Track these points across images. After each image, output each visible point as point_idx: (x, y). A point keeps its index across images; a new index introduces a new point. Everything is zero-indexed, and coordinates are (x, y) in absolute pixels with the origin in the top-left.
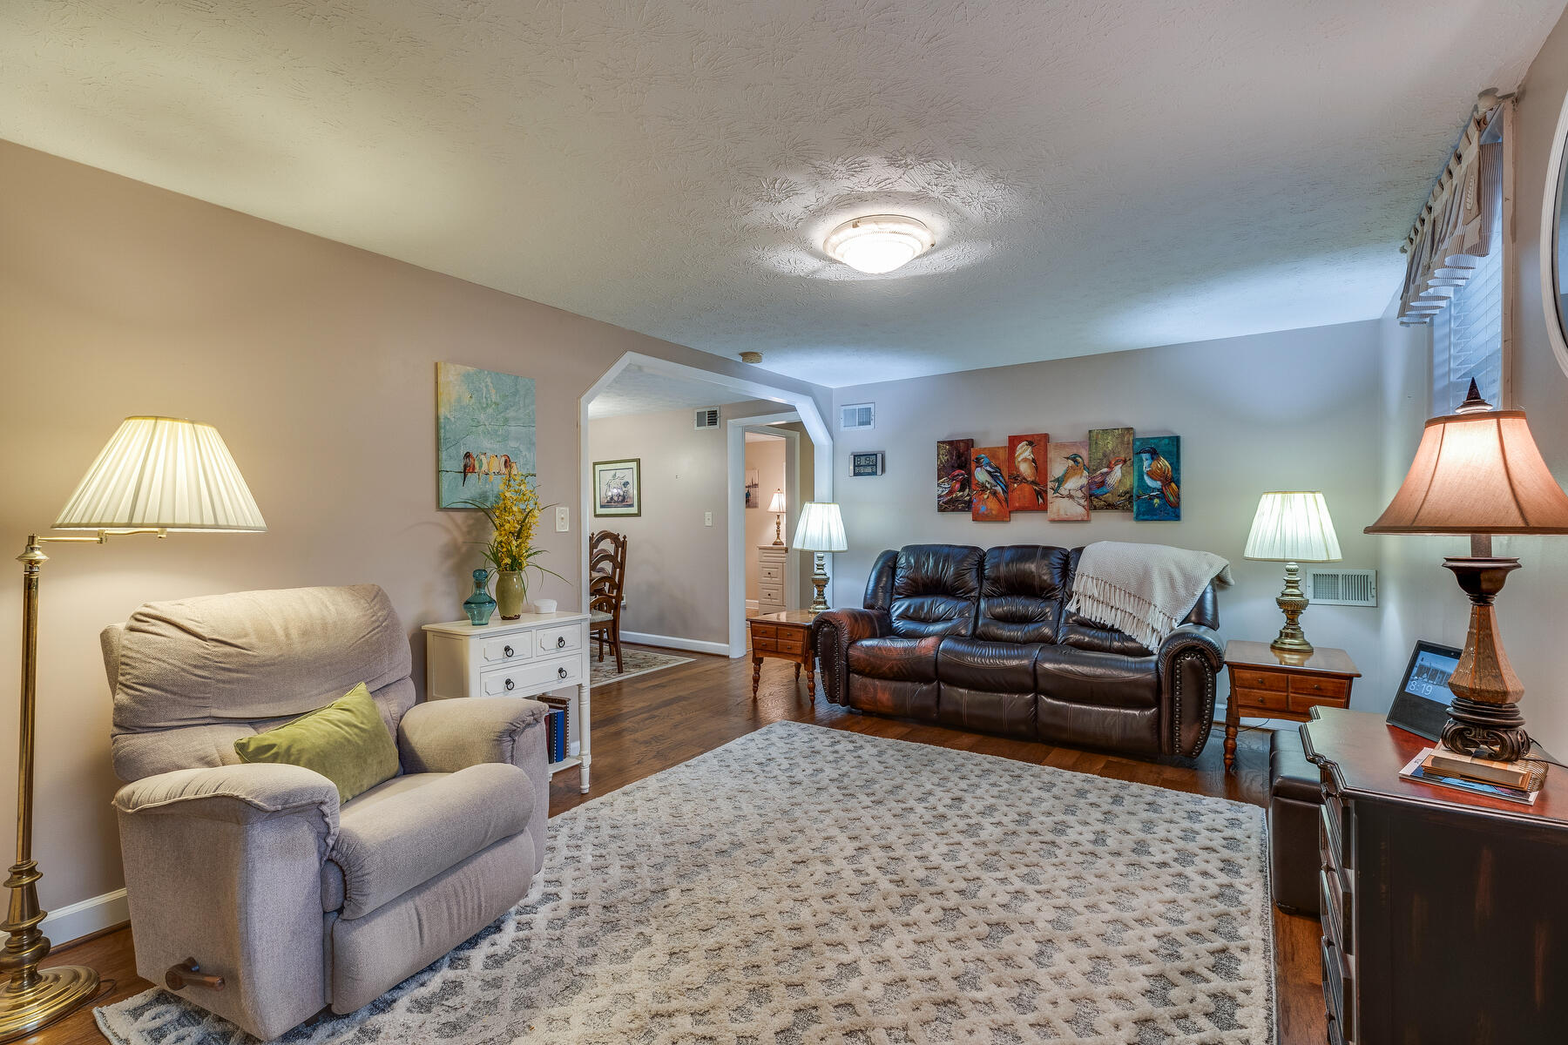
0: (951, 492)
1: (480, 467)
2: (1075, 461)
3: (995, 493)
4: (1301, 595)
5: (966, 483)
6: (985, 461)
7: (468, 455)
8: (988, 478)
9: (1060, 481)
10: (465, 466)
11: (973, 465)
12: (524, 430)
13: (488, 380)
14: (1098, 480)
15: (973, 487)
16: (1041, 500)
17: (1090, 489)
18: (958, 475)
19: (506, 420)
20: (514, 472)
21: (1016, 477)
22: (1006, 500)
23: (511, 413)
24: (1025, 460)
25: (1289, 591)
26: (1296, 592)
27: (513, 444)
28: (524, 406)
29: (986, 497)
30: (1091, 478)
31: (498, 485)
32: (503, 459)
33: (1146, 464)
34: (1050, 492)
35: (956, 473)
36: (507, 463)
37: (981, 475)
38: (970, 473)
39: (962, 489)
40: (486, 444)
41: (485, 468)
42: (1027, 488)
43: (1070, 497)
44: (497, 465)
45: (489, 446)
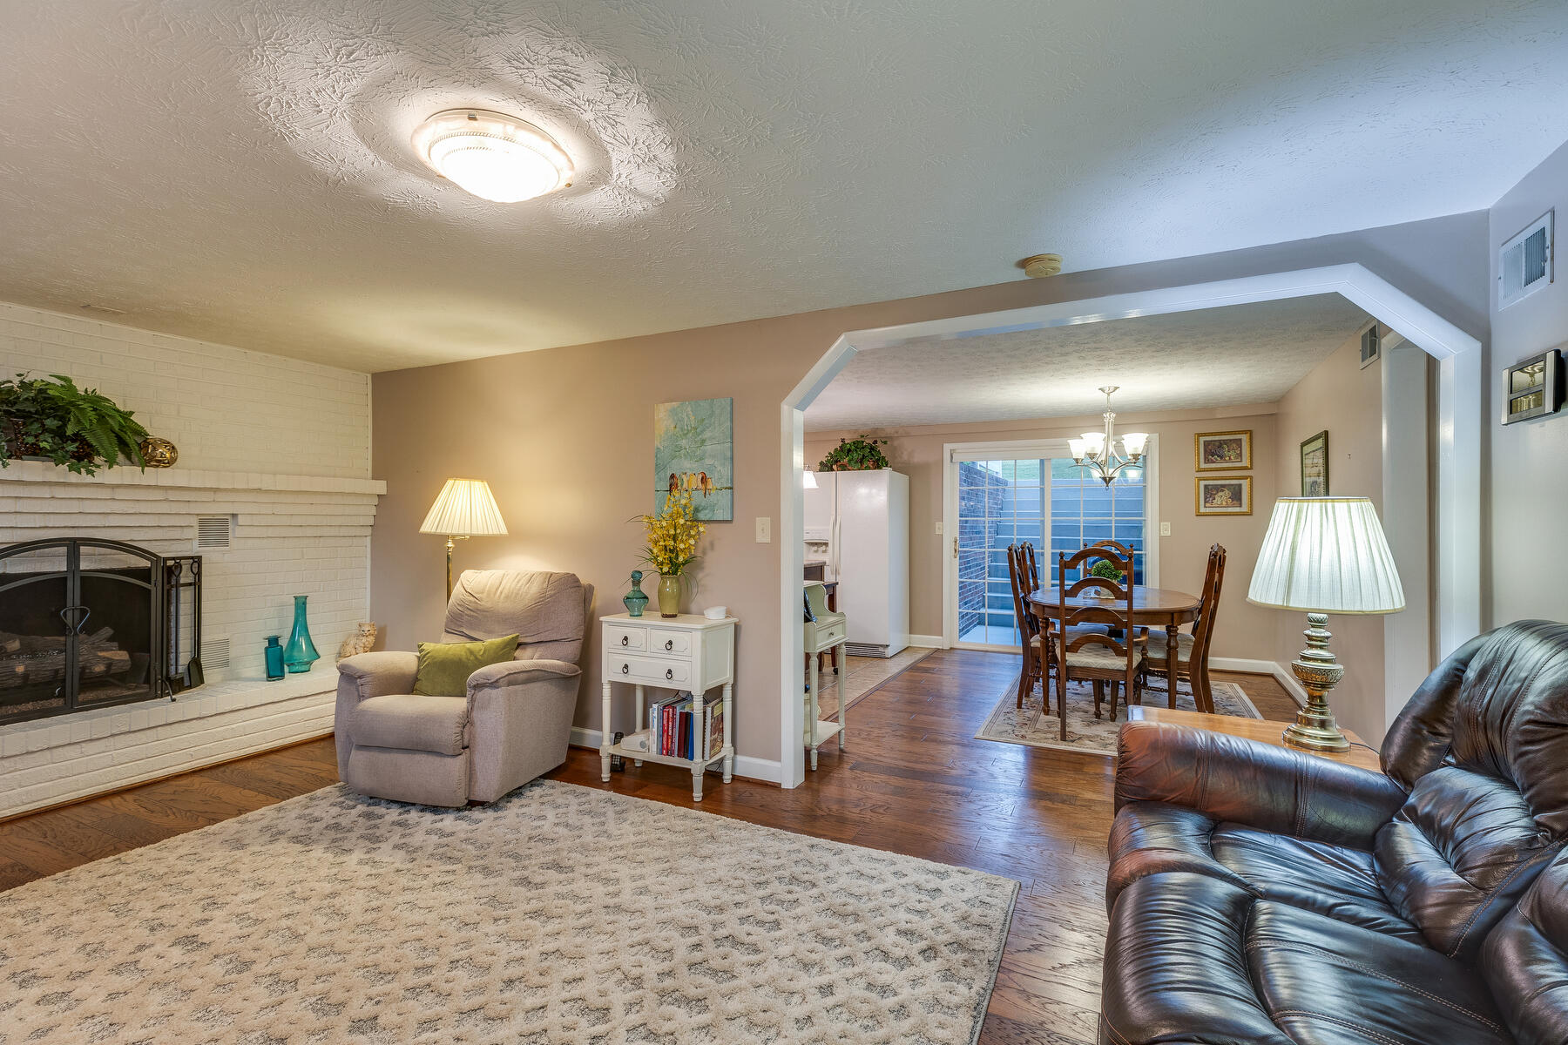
1: (682, 485)
7: (673, 476)
10: (671, 485)
12: (719, 447)
13: (689, 409)
19: (703, 441)
20: (710, 487)
23: (707, 435)
27: (708, 461)
28: (720, 425)
31: (698, 498)
32: (700, 476)
36: (704, 480)
40: (687, 465)
41: (685, 485)
44: (695, 482)
45: (688, 466)
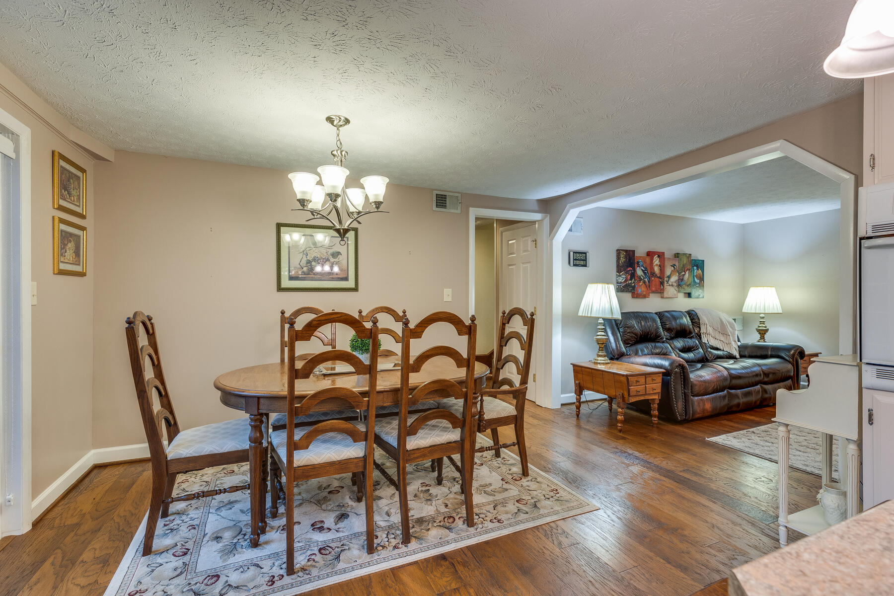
0: (626, 281)
2: (674, 267)
3: (644, 282)
4: (765, 327)
5: (633, 275)
6: (641, 264)
8: (642, 274)
9: (669, 277)
11: (636, 265)
14: (681, 278)
15: (636, 278)
16: (662, 287)
17: (679, 282)
18: (629, 271)
21: (653, 274)
22: (649, 286)
24: (657, 265)
25: (761, 325)
26: (764, 325)
29: (641, 284)
30: (679, 277)
33: (695, 271)
34: (665, 282)
35: (629, 269)
37: (639, 272)
38: (635, 270)
39: (631, 279)
42: (657, 279)
43: (672, 285)
